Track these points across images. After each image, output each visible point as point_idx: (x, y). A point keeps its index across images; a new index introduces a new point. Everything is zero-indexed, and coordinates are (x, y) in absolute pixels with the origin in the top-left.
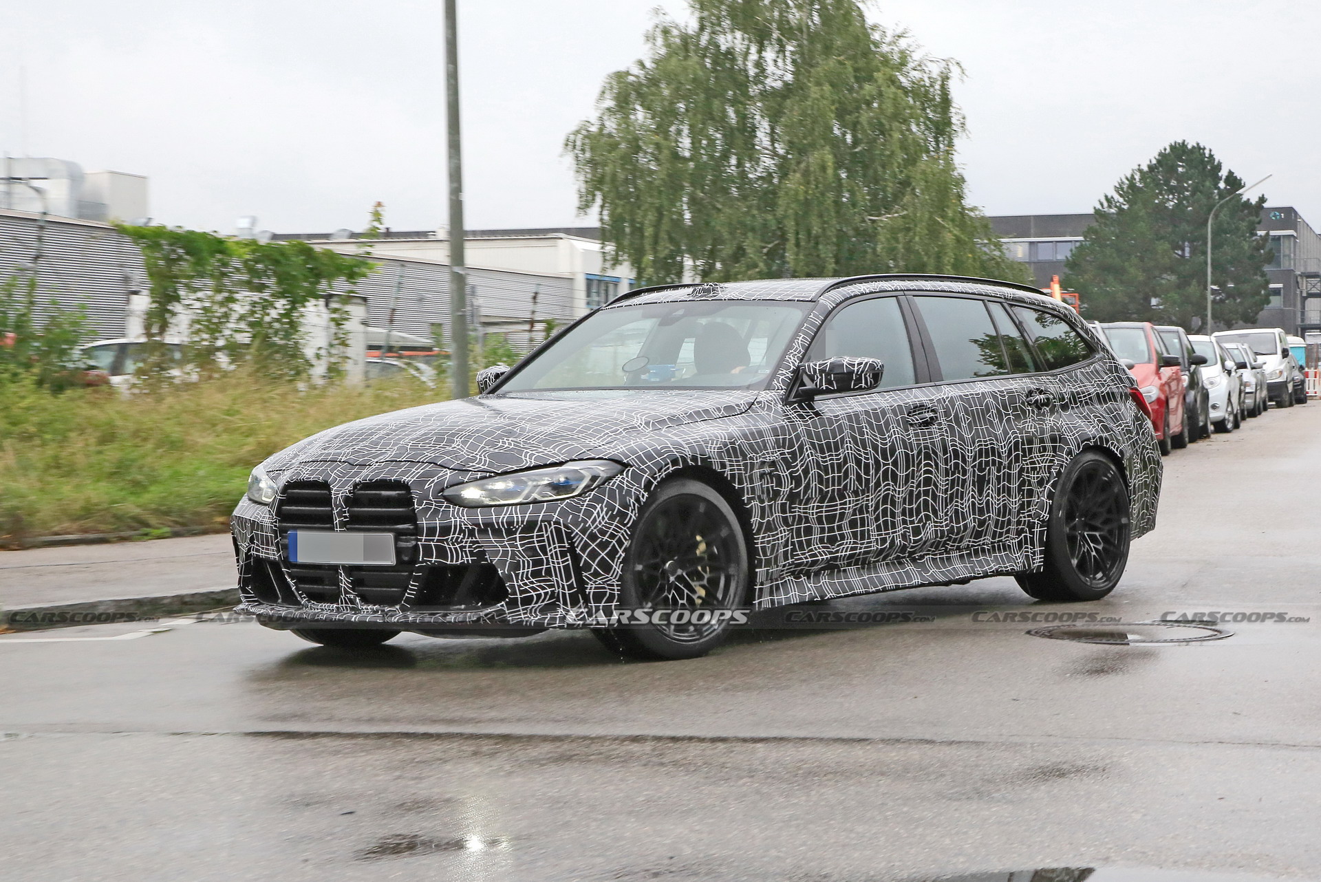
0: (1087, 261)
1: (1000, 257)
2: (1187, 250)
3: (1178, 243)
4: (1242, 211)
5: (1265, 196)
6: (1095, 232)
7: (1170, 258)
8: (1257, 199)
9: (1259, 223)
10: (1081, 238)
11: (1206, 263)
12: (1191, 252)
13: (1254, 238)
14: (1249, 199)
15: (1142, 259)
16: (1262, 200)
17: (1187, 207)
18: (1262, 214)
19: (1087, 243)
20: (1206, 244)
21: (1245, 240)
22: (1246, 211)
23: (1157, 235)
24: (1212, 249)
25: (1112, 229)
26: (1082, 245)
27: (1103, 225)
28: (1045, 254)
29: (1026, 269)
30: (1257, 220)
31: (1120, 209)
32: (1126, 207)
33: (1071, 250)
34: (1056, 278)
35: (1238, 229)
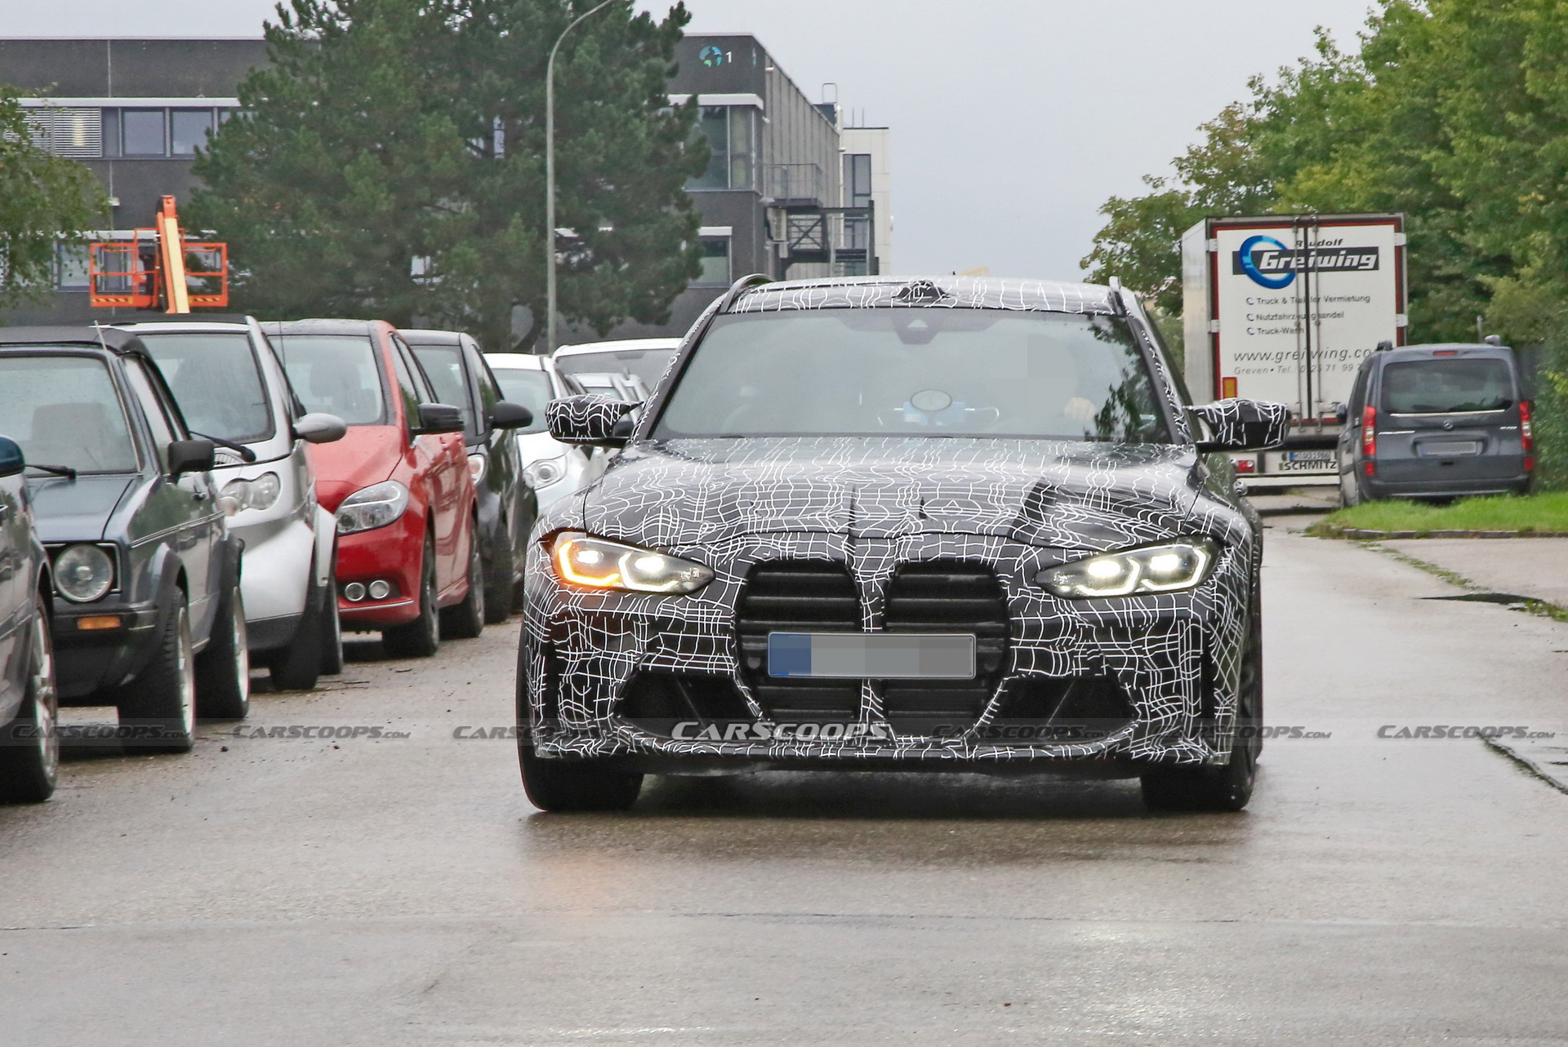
0: (248, 161)
1: (19, 146)
2: (499, 136)
3: (476, 117)
4: (631, 43)
5: (687, 8)
6: (270, 87)
7: (455, 156)
8: (666, 15)
9: (673, 73)
10: (233, 102)
11: (543, 169)
12: (506, 143)
13: (661, 111)
14: (646, 15)
15: (385, 157)
16: (679, 16)
17: (498, 29)
18: (678, 49)
19: (249, 114)
20: (542, 124)
21: (637, 115)
22: (640, 45)
23: (423, 99)
24: (555, 136)
25: (313, 79)
26: (234, 120)
27: (288, 70)
28: (141, 141)
29: (85, 175)
30: (668, 66)
31: (331, 30)
32: (345, 25)
33: (209, 133)
34: (170, 204)
35: (620, 87)
